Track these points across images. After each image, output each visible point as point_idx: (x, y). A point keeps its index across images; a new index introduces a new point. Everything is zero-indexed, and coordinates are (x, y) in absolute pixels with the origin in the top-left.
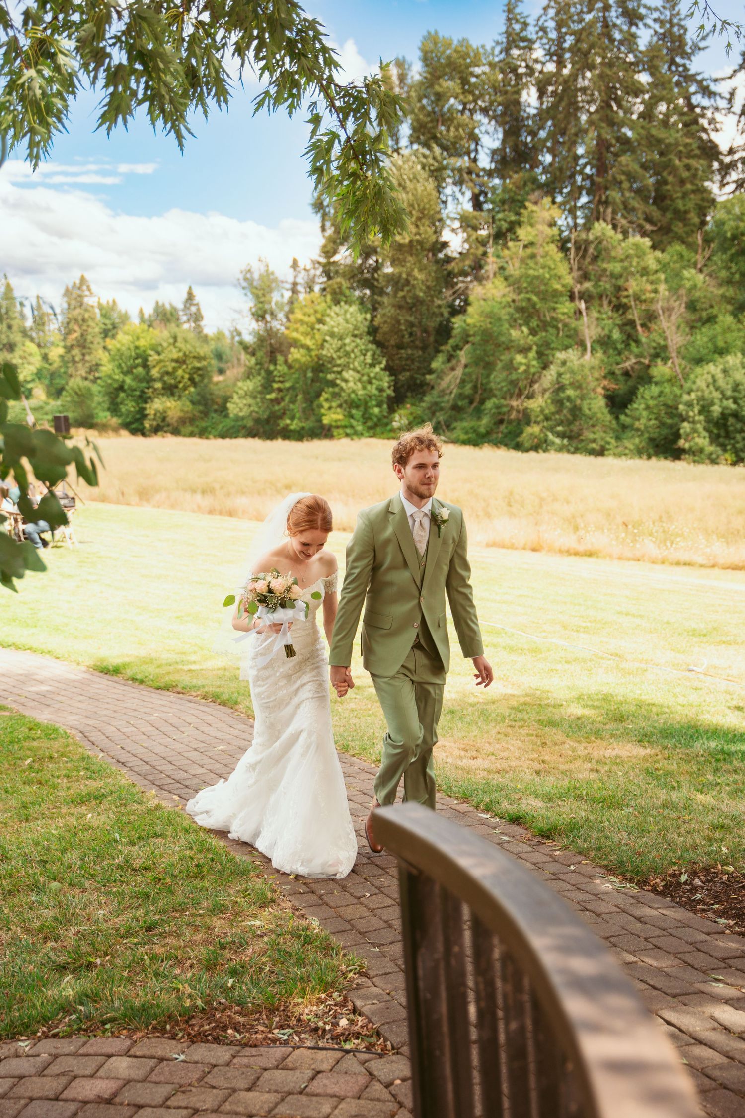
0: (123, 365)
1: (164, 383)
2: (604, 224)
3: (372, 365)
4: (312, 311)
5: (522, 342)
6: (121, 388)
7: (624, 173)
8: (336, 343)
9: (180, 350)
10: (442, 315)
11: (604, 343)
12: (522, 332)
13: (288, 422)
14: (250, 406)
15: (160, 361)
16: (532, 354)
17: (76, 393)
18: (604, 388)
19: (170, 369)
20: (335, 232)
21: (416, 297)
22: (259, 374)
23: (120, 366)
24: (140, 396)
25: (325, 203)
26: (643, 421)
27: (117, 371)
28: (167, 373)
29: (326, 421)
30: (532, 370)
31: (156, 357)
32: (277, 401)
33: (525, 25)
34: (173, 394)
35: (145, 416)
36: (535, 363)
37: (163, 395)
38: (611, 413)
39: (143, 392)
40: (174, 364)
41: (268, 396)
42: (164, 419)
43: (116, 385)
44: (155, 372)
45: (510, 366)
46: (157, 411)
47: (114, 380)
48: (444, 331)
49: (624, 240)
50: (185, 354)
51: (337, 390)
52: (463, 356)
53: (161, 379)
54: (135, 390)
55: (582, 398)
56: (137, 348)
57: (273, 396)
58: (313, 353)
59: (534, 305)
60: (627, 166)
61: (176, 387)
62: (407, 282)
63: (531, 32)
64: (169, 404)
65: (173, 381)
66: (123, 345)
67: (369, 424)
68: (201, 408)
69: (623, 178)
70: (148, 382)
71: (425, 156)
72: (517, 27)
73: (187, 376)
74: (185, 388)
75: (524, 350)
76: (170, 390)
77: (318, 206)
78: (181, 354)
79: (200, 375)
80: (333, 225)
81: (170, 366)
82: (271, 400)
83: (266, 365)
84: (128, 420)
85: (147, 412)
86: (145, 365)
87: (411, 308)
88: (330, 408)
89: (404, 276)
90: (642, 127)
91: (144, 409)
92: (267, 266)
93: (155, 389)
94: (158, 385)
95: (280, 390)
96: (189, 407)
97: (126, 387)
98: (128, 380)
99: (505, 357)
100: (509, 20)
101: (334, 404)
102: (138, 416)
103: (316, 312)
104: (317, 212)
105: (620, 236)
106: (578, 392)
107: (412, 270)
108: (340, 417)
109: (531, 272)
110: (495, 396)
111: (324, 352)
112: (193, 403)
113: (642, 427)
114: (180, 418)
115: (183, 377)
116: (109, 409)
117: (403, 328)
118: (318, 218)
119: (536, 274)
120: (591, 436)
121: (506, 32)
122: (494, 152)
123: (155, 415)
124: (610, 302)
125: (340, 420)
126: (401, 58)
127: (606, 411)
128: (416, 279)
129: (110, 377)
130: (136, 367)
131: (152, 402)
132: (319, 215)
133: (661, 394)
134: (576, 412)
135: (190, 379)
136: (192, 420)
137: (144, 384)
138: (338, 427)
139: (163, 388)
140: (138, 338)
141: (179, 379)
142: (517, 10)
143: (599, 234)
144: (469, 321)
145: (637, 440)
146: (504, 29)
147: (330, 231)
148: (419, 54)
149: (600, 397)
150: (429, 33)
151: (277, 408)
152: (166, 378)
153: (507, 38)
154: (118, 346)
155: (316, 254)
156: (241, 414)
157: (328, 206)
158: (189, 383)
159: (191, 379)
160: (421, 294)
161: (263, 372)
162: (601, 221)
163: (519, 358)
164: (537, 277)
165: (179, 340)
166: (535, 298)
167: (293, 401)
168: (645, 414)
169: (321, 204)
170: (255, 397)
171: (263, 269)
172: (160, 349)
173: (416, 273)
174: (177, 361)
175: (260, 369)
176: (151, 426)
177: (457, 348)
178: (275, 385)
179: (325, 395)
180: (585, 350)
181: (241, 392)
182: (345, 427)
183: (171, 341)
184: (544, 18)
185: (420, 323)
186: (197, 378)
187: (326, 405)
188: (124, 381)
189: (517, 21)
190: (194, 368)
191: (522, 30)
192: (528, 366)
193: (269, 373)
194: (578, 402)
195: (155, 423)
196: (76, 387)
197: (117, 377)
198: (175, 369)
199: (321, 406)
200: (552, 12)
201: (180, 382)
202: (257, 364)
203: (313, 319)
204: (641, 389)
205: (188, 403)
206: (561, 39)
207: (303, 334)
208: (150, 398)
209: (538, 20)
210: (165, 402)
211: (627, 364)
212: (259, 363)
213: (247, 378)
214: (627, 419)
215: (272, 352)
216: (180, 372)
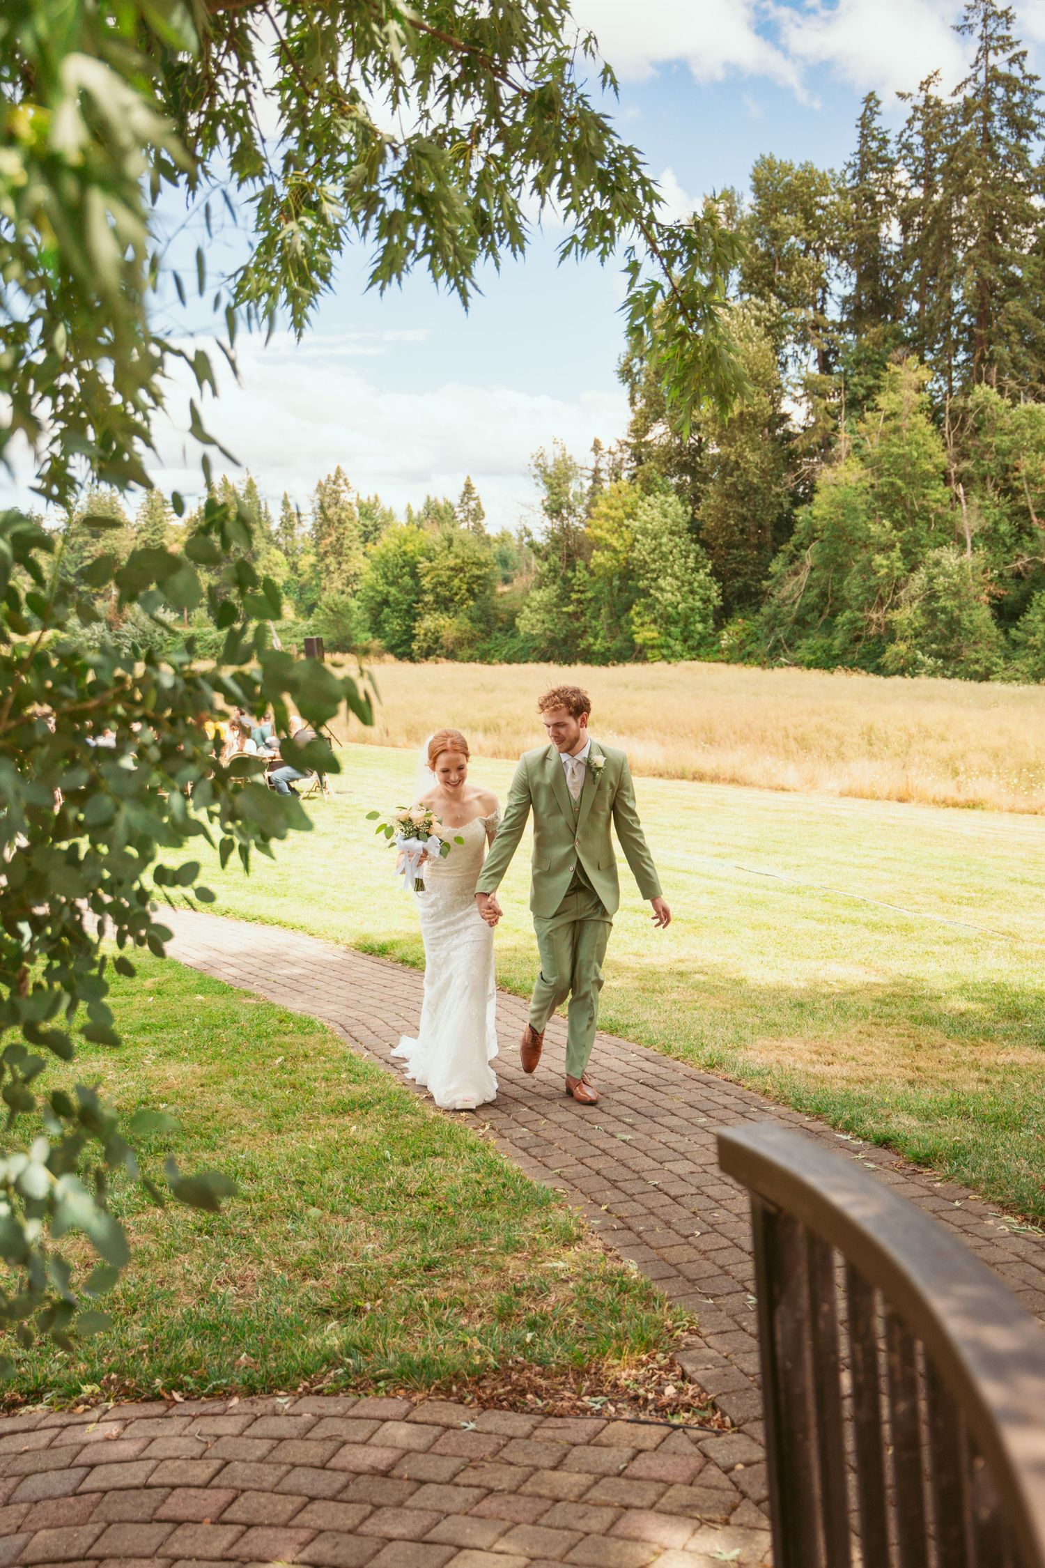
0: (389, 574)
1: (438, 595)
2: (987, 388)
3: (696, 570)
4: (620, 503)
5: (883, 539)
6: (386, 602)
7: (1012, 322)
8: (650, 543)
9: (457, 556)
10: (781, 505)
11: (989, 537)
12: (884, 526)
13: (591, 640)
14: (543, 622)
15: (433, 569)
16: (895, 554)
17: (331, 610)
18: (989, 595)
19: (445, 580)
20: (646, 405)
21: (749, 484)
22: (554, 583)
23: (385, 576)
24: (408, 611)
25: (635, 370)
26: (1039, 636)
27: (381, 581)
28: (441, 584)
29: (639, 639)
30: (896, 573)
31: (428, 564)
32: (575, 616)
33: (885, 142)
34: (447, 609)
35: (413, 637)
36: (899, 564)
37: (435, 610)
38: (999, 626)
40: (449, 573)
41: (565, 609)
42: (436, 640)
43: (379, 599)
44: (426, 583)
45: (868, 570)
46: (428, 631)
47: (378, 592)
48: (785, 526)
49: (1013, 406)
50: (463, 562)
51: (650, 600)
52: (809, 557)
53: (433, 590)
54: (401, 603)
55: (961, 608)
56: (405, 553)
57: (571, 609)
58: (621, 557)
59: (898, 491)
60: (1016, 313)
61: (452, 600)
62: (738, 466)
63: (892, 150)
64: (442, 622)
65: (447, 594)
66: (388, 550)
67: (690, 643)
68: (482, 626)
69: (1011, 328)
70: (417, 594)
71: (759, 309)
72: (874, 145)
73: (465, 586)
74: (462, 602)
75: (885, 548)
76: (445, 604)
77: (626, 373)
78: (458, 561)
79: (480, 585)
80: (644, 396)
81: (445, 575)
82: (569, 614)
83: (562, 572)
84: (394, 642)
85: (416, 631)
86: (414, 575)
87: (743, 498)
88: (642, 625)
89: (733, 458)
90: (1036, 264)
91: (411, 628)
92: (563, 450)
93: (426, 604)
94: (429, 598)
95: (579, 602)
96: (467, 625)
97: (391, 600)
98: (394, 592)
99: (862, 557)
100: (863, 136)
101: (647, 619)
102: (405, 637)
103: (625, 504)
104: (624, 382)
105: (1008, 402)
106: (956, 603)
107: (744, 450)
108: (655, 635)
109: (894, 450)
110: (850, 607)
111: (635, 555)
112: (471, 619)
113: (1038, 644)
114: (456, 639)
115: (460, 588)
116: (370, 629)
117: (733, 522)
118: (626, 388)
119: (901, 451)
120: (973, 656)
121: (860, 152)
122: (846, 300)
123: (425, 635)
124: (996, 486)
125: (654, 638)
126: (729, 188)
127: (992, 624)
128: (748, 462)
129: (372, 589)
130: (403, 576)
131: (422, 619)
132: (627, 384)
134: (954, 625)
135: (468, 590)
136: (471, 642)
137: (413, 597)
138: (653, 647)
139: (436, 602)
140: (405, 542)
141: (455, 590)
142: (874, 125)
143: (981, 400)
144: (816, 512)
145: (1032, 661)
146: (857, 148)
147: (641, 404)
148: (751, 182)
149: (985, 606)
150: (762, 157)
151: (577, 625)
152: (439, 589)
153: (861, 159)
154: (383, 551)
155: (623, 433)
156: (534, 632)
157: (638, 374)
158: (467, 595)
159: (470, 590)
160: (755, 481)
161: (559, 582)
162: (983, 384)
163: (879, 559)
164: (903, 456)
165: (456, 543)
166: (899, 483)
167: (596, 616)
168: (1041, 626)
169: (630, 370)
170: (549, 612)
171: (558, 454)
172: (432, 554)
173: (748, 454)
174: (452, 569)
175: (555, 577)
176: (421, 649)
177: (801, 546)
178: (574, 596)
179: (636, 608)
180: (965, 546)
181: (533, 604)
182: (661, 647)
183: (446, 544)
184: (908, 132)
185: (754, 516)
186: (476, 589)
187: (638, 621)
188: (388, 594)
189: (874, 138)
190: (472, 576)
191: (880, 149)
192: (891, 568)
193: (566, 581)
194: (957, 613)
195: (425, 645)
196: (331, 602)
197: (380, 588)
198: (451, 579)
199: (631, 622)
200: (918, 125)
201: (456, 594)
202: (550, 571)
203: (620, 513)
204: (1037, 595)
205: (467, 621)
206: (930, 158)
207: (608, 531)
208: (419, 614)
209: (901, 136)
210: (438, 619)
211: (1019, 564)
212: (553, 570)
213: (540, 588)
214: (1019, 634)
215: (569, 556)
216: (456, 582)
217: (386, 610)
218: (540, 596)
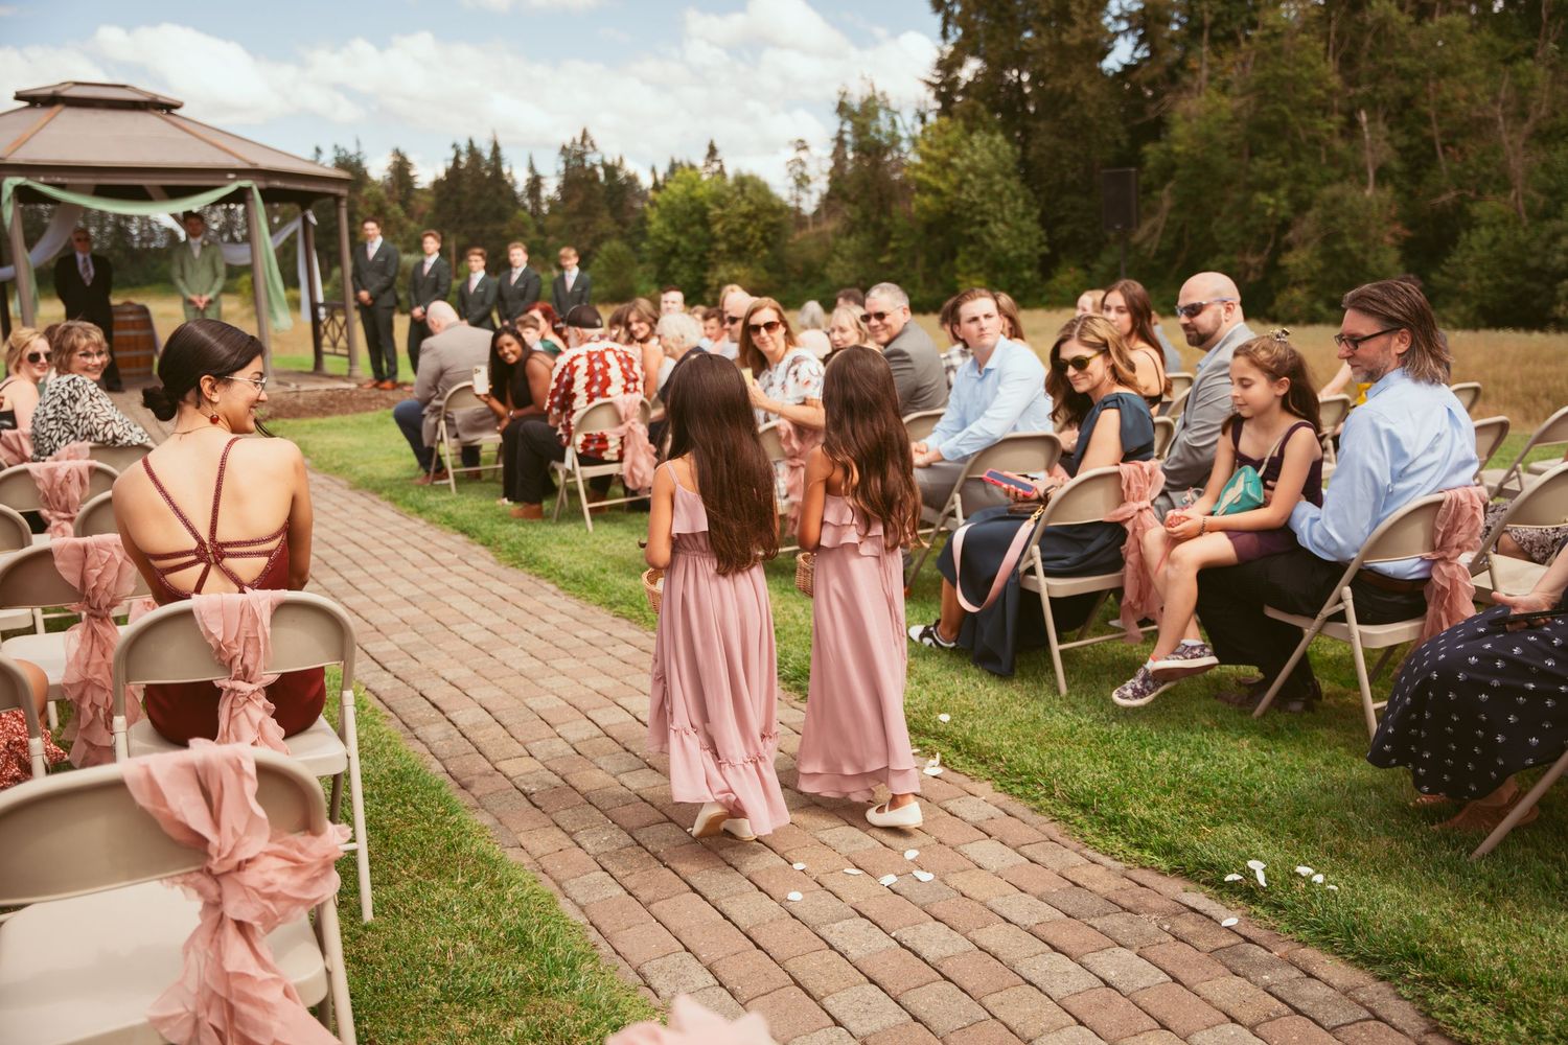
0: (677, 223)
1: (730, 243)
3: (1023, 216)
4: (943, 141)
5: (1269, 175)
6: (674, 252)
8: (979, 184)
9: (751, 202)
10: (1117, 143)
14: (856, 271)
15: (722, 217)
16: (1282, 192)
17: (613, 260)
18: (1394, 235)
19: (737, 226)
20: (962, 37)
21: (1083, 120)
22: (866, 230)
23: (672, 224)
24: (698, 262)
26: (1471, 281)
27: (669, 230)
28: (733, 231)
30: (1282, 213)
31: (718, 211)
32: (890, 265)
34: (740, 258)
35: (704, 289)
36: (1284, 203)
37: (729, 259)
38: (1410, 269)
39: (702, 256)
40: (742, 220)
41: (881, 259)
43: (668, 249)
44: (717, 230)
45: (1247, 209)
47: (666, 242)
49: (1418, 22)
50: (756, 208)
51: (978, 248)
52: (1166, 198)
53: (726, 239)
54: (692, 254)
55: (1365, 251)
56: (692, 199)
57: (886, 259)
58: (946, 199)
59: (1284, 120)
61: (745, 249)
62: (1073, 100)
64: (736, 273)
65: (741, 242)
66: (675, 196)
68: (779, 276)
70: (708, 243)
73: (758, 235)
74: (757, 250)
75: (1270, 187)
76: (738, 253)
78: (752, 208)
79: (774, 234)
81: (737, 223)
82: (882, 265)
83: (874, 218)
85: (709, 281)
86: (705, 223)
87: (1076, 136)
88: (968, 273)
91: (702, 278)
92: (872, 85)
93: (719, 253)
94: (722, 246)
95: (894, 251)
96: (764, 275)
97: (680, 250)
98: (683, 241)
99: (1237, 196)
101: (974, 267)
102: (696, 289)
103: (947, 143)
105: (1411, 18)
106: (1361, 245)
107: (1079, 83)
109: (1284, 72)
110: (1221, 251)
111: (964, 196)
112: (768, 269)
113: (1470, 289)
115: (753, 236)
116: (657, 280)
117: (1065, 162)
119: (1289, 73)
127: (1401, 266)
129: (660, 237)
130: (693, 224)
131: (715, 270)
132: (939, 15)
133: (1496, 240)
134: (1357, 270)
137: (703, 247)
139: (729, 251)
140: (694, 186)
141: (748, 238)
143: (1381, 15)
144: (1178, 148)
145: (1462, 309)
147: (956, 33)
149: (1391, 249)
152: (733, 237)
154: (670, 198)
158: (761, 243)
159: (763, 238)
160: (1091, 115)
161: (871, 227)
163: (1262, 197)
164: (1290, 79)
165: (749, 188)
166: (1286, 110)
167: (913, 265)
168: (1473, 270)
170: (862, 260)
171: (865, 92)
172: (723, 201)
173: (1084, 85)
174: (746, 216)
175: (867, 223)
177: (1152, 187)
178: (892, 245)
179: (961, 256)
180: (1366, 182)
181: (847, 253)
183: (737, 189)
186: (771, 238)
187: (964, 269)
188: (677, 243)
190: (767, 224)
192: (1277, 207)
193: (878, 226)
194: (1360, 256)
197: (669, 238)
198: (744, 226)
199: (955, 270)
201: (749, 243)
202: (861, 217)
203: (942, 153)
204: (1464, 235)
205: (763, 271)
207: (930, 173)
208: (713, 264)
210: (730, 270)
211: (1444, 198)
212: (866, 216)
213: (849, 234)
214: (1445, 279)
215: (881, 199)
216: (750, 230)
217: (675, 261)
218: (851, 244)
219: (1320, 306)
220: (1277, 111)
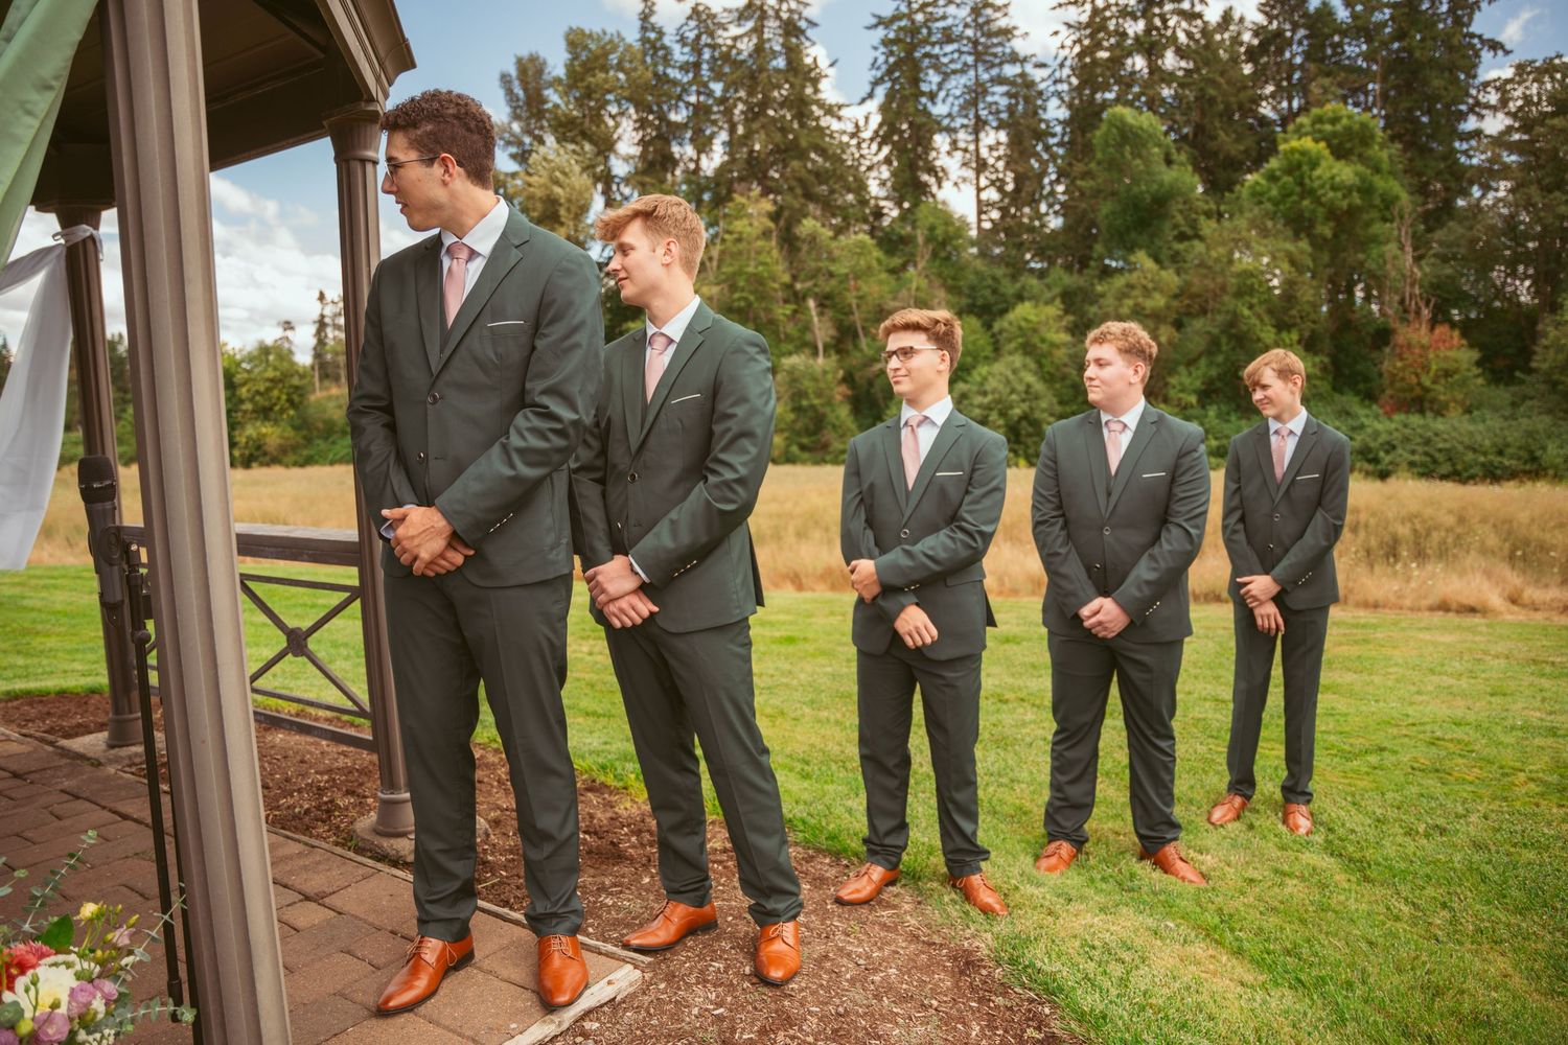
1: (257, 404)
9: (275, 369)
15: (251, 380)
18: (845, 394)
19: (262, 389)
28: (258, 392)
31: (245, 376)
33: (661, 34)
34: (266, 418)
35: (233, 445)
37: (256, 419)
40: (268, 384)
44: (245, 392)
46: (249, 438)
50: (279, 372)
53: (252, 400)
55: (825, 406)
61: (272, 410)
63: (667, 41)
64: (264, 430)
65: (267, 404)
68: (302, 434)
70: (234, 405)
72: (652, 36)
73: (284, 397)
74: (282, 411)
76: (264, 413)
78: (277, 374)
79: (299, 396)
81: (263, 386)
85: (238, 439)
86: (233, 385)
91: (233, 436)
93: (245, 412)
94: (248, 406)
96: (290, 433)
100: (643, 28)
106: (821, 401)
112: (296, 428)
114: (280, 446)
115: (279, 398)
119: (754, 271)
121: (641, 39)
123: (248, 442)
131: (244, 427)
134: (820, 421)
135: (287, 400)
136: (295, 448)
137: (230, 407)
139: (254, 411)
141: (274, 400)
142: (652, 20)
146: (638, 36)
148: (564, 44)
149: (843, 405)
150: (571, 26)
152: (258, 398)
153: (642, 45)
158: (287, 405)
159: (290, 401)
164: (755, 275)
165: (274, 355)
174: (272, 380)
176: (242, 455)
180: (817, 353)
184: (683, 28)
186: (296, 398)
189: (652, 30)
190: (291, 387)
191: (658, 39)
194: (822, 410)
195: (247, 452)
198: (268, 390)
200: (693, 24)
201: (276, 404)
205: (289, 429)
216: (276, 393)
219: (795, 449)
220: (745, 299)
